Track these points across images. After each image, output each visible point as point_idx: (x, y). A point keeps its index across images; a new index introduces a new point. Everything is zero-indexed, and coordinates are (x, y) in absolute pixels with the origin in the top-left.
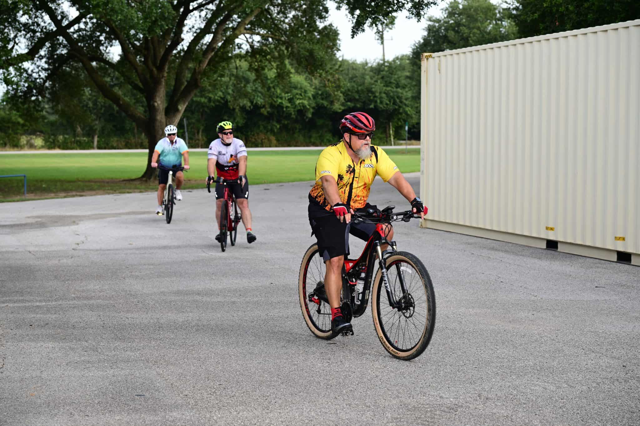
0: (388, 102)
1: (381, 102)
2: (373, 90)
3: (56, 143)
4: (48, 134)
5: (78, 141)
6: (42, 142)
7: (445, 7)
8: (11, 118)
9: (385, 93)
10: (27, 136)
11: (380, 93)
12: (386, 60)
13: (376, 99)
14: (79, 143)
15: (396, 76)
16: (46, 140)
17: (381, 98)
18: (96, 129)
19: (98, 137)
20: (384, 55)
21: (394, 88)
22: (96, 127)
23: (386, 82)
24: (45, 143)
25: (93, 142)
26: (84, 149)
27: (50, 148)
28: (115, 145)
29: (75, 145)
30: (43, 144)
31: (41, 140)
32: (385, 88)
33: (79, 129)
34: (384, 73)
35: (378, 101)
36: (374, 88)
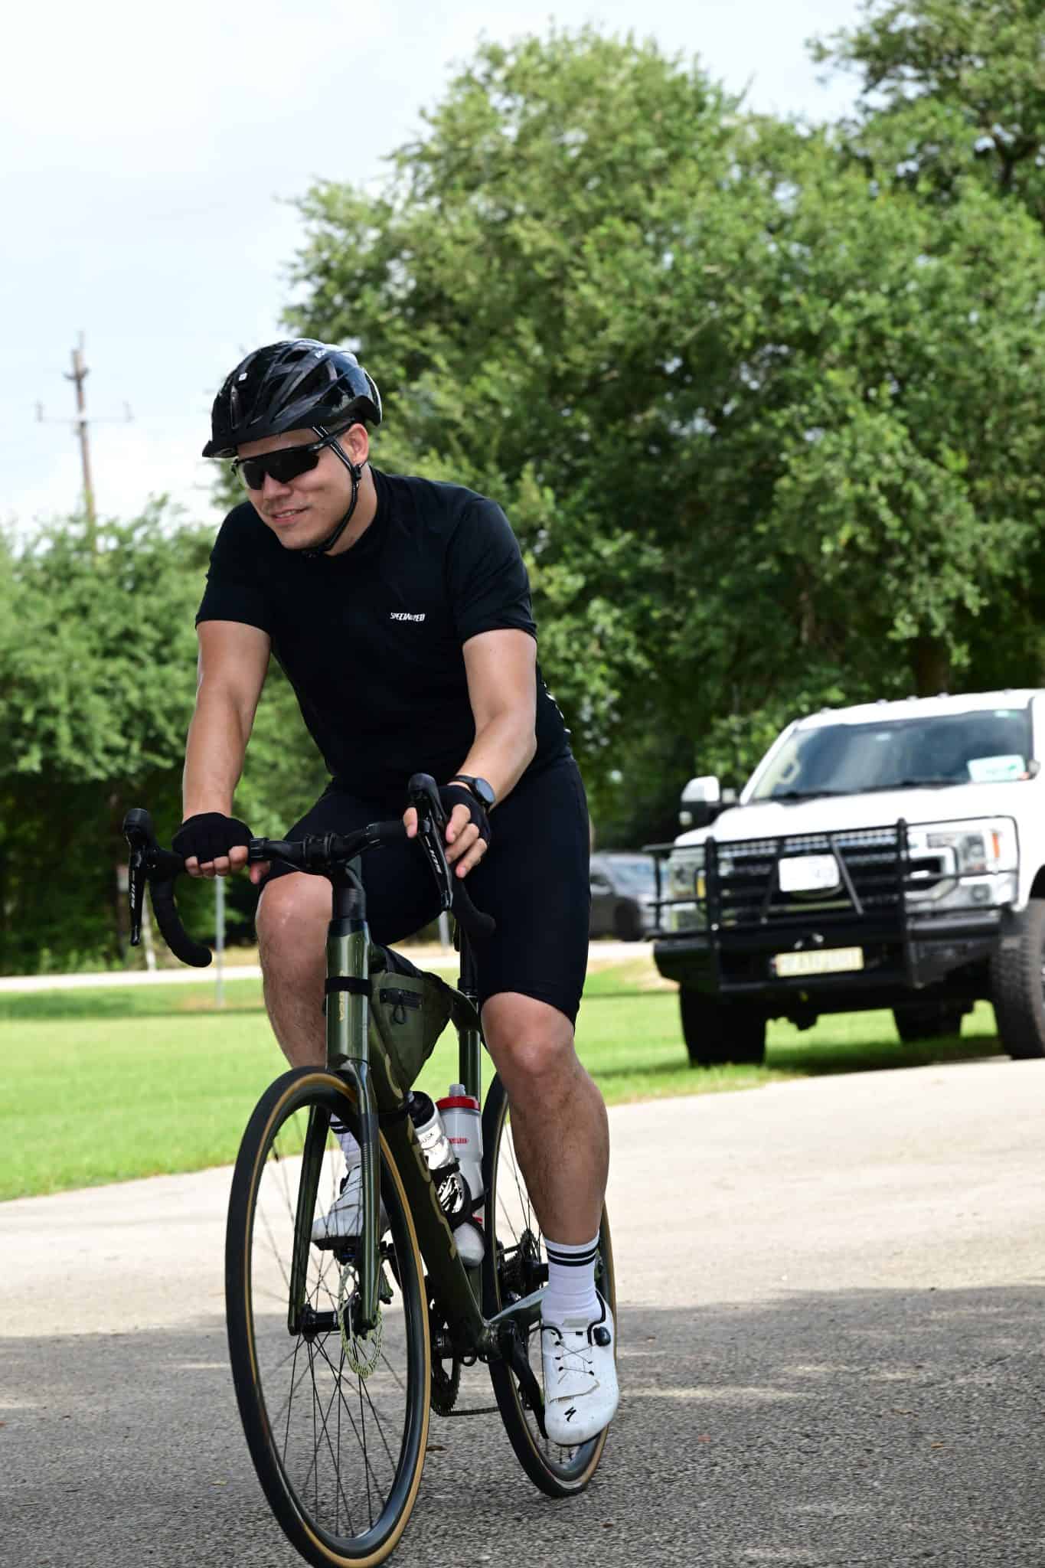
0: (118, 741)
1: (80, 742)
2: (36, 672)
7: (411, 139)
9: (102, 691)
11: (74, 692)
12: (101, 522)
13: (48, 722)
15: (155, 602)
17: (76, 716)
20: (89, 499)
21: (150, 661)
23: (102, 631)
32: (95, 664)
34: (91, 583)
35: (64, 733)
36: (39, 663)
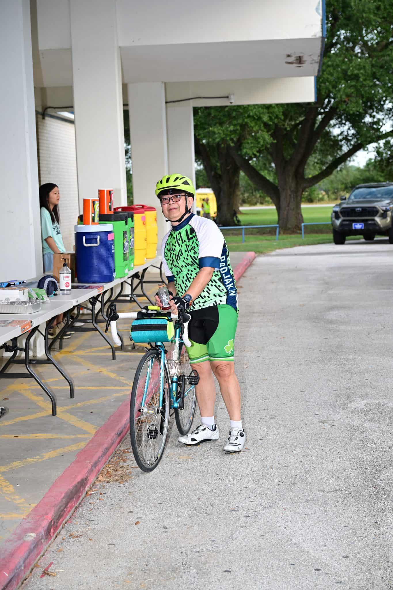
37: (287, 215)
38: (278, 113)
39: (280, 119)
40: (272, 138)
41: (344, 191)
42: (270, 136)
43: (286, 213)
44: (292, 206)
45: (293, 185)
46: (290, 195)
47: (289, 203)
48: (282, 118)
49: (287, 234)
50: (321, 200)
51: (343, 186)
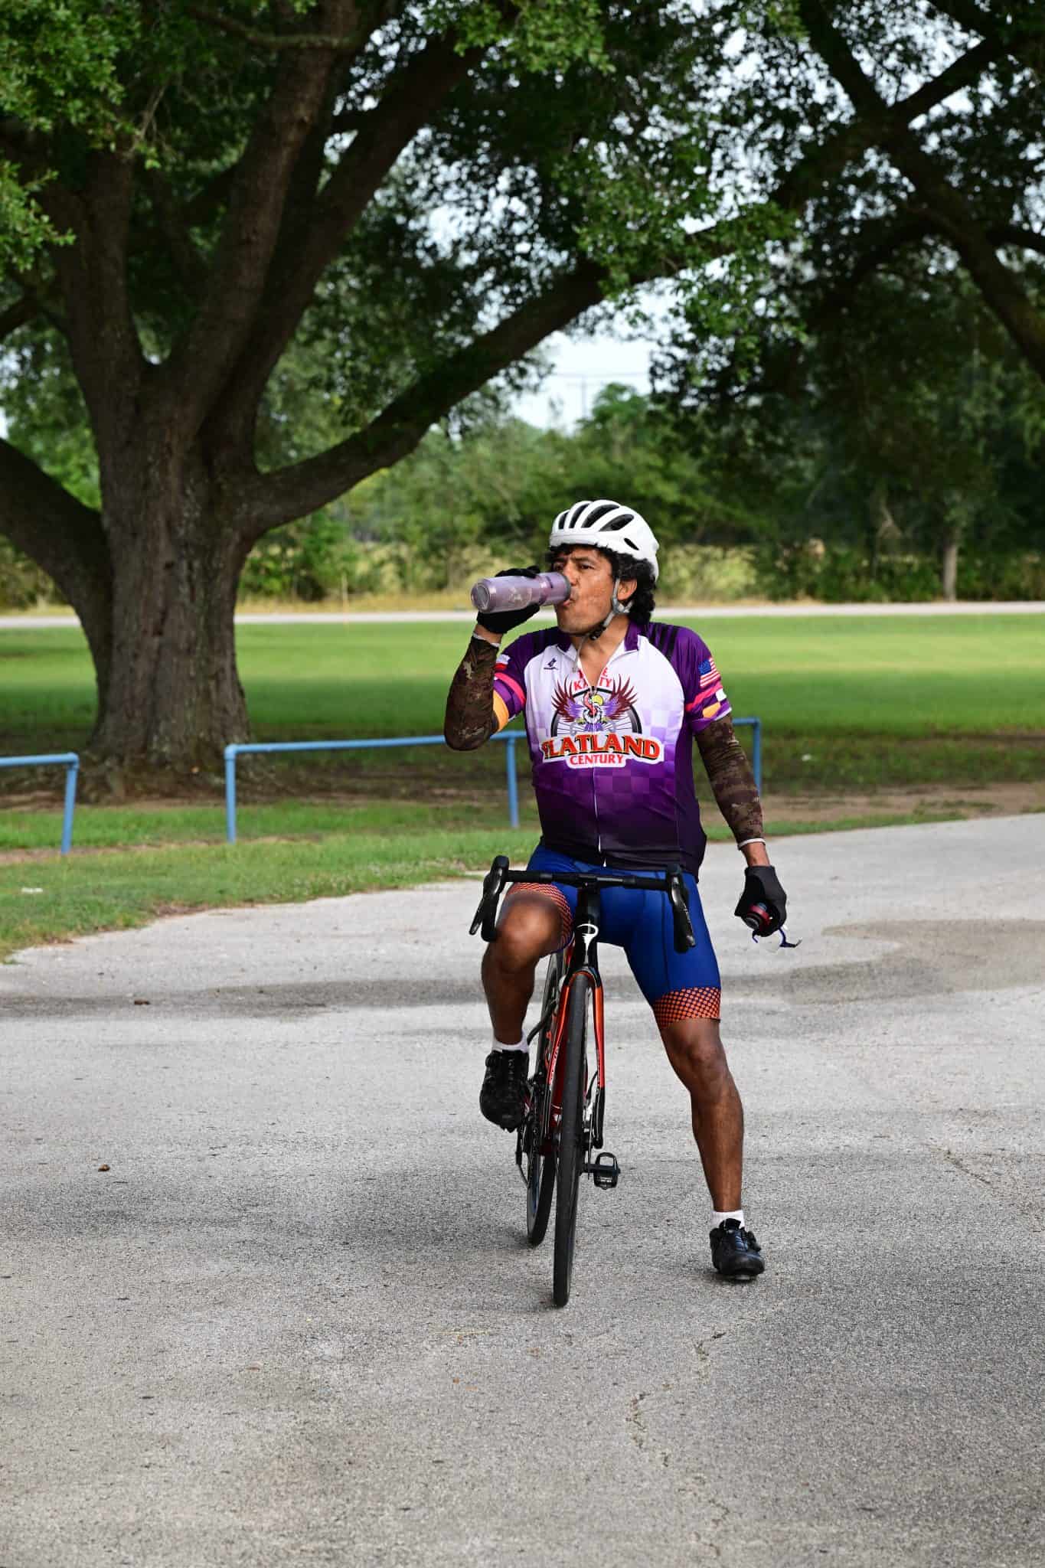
3: (801, 575)
4: (771, 540)
5: (880, 570)
6: (746, 573)
8: (630, 484)
10: (690, 548)
14: (885, 577)
16: (761, 566)
18: (953, 523)
19: (961, 552)
22: (954, 513)
24: (758, 578)
25: (941, 573)
26: (907, 599)
27: (775, 597)
28: (1024, 584)
29: (872, 583)
30: (753, 581)
31: (746, 565)
33: (889, 523)
37: (153, 682)
38: (86, 64)
39: (103, 96)
40: (46, 218)
41: (481, 543)
42: (33, 203)
43: (143, 667)
44: (183, 628)
45: (190, 511)
46: (169, 566)
47: (164, 614)
48: (116, 92)
49: (149, 793)
50: (363, 587)
51: (477, 521)
